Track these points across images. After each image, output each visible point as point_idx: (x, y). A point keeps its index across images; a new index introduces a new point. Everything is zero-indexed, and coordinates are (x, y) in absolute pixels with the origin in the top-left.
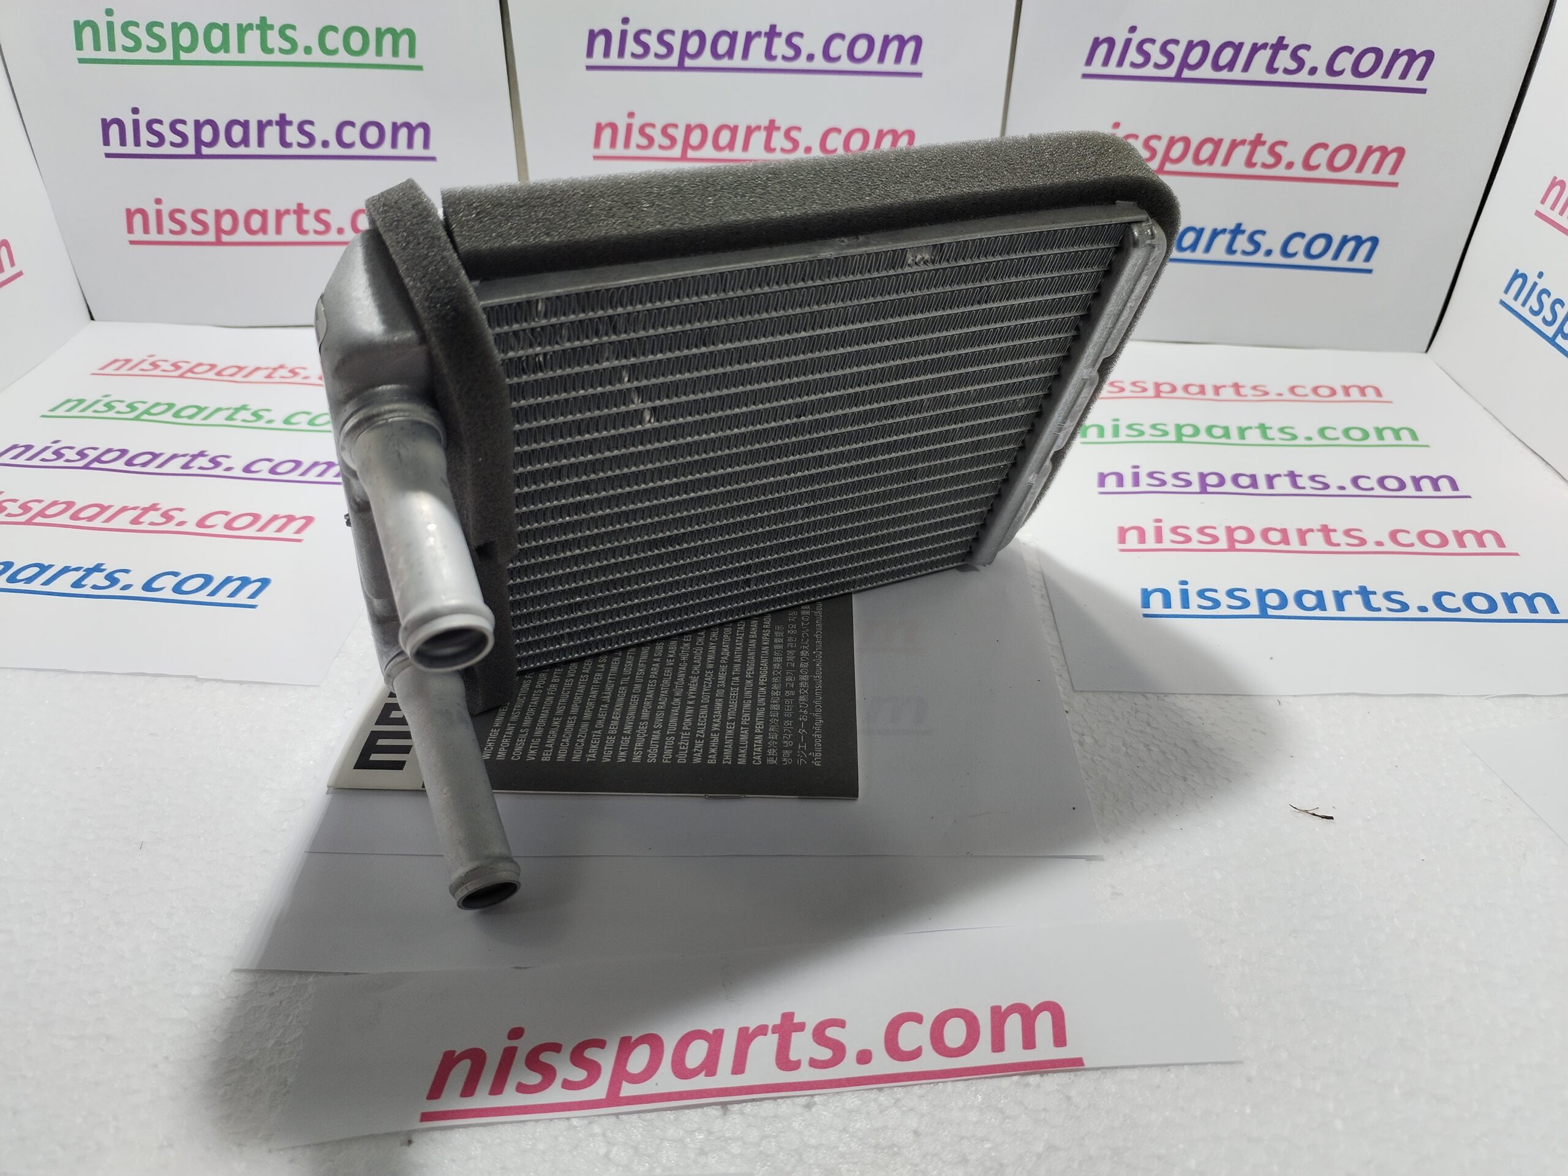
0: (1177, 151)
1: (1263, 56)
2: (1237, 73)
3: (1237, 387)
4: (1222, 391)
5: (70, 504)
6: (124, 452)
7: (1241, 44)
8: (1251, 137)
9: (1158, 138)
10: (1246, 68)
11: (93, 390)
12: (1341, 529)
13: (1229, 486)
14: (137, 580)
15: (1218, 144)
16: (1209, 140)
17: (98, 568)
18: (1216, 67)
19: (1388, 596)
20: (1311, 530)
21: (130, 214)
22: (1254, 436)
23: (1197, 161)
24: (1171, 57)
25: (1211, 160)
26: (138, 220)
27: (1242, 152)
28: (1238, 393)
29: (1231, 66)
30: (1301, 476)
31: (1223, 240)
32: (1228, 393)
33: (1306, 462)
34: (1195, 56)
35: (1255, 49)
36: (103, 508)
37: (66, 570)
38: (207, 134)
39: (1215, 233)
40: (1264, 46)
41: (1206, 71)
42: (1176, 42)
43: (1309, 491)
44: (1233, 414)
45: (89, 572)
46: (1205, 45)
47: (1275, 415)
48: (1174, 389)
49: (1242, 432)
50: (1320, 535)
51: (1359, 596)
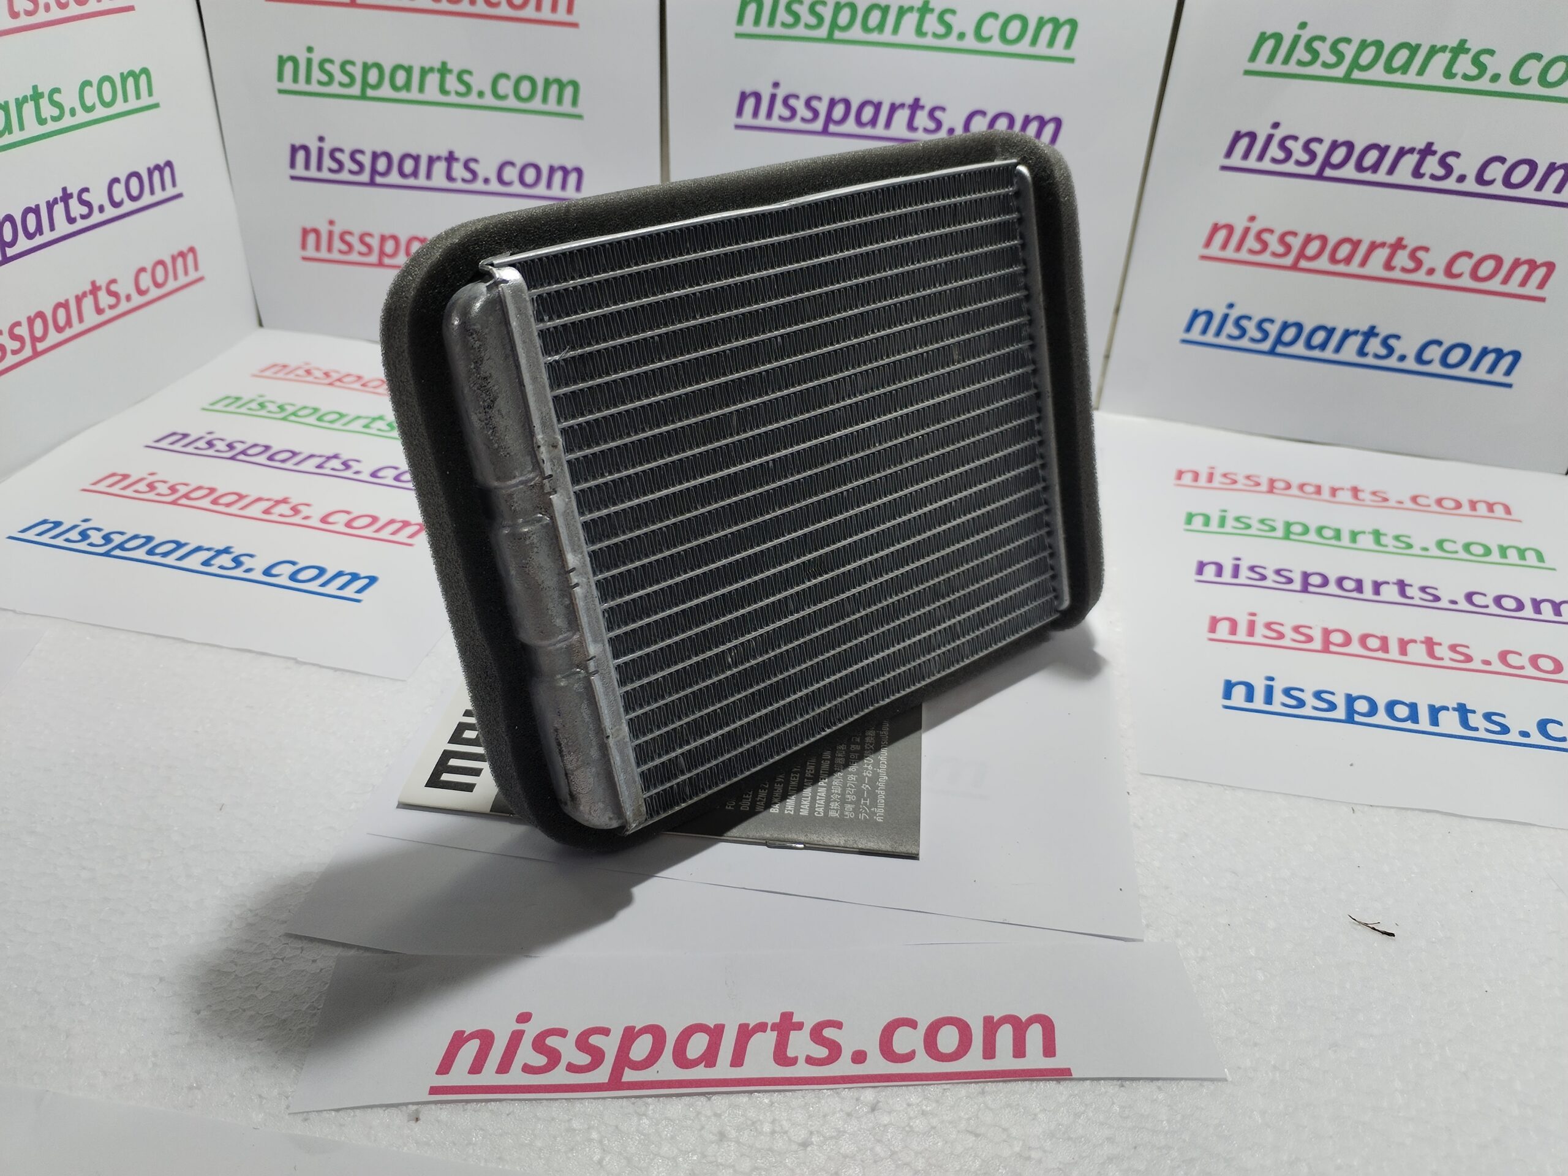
0: (1313, 248)
1: (1410, 161)
2: (1381, 176)
3: (1355, 491)
4: (1339, 493)
5: (212, 490)
6: (267, 448)
7: (1387, 148)
8: (1392, 240)
9: (1294, 234)
10: (1391, 171)
11: (250, 389)
12: (1447, 643)
13: (1332, 588)
14: (259, 565)
15: (1356, 244)
16: (1347, 240)
17: (227, 551)
18: (1360, 167)
19: (1488, 717)
20: (1414, 641)
21: (305, 232)
22: (1366, 541)
23: (1333, 260)
24: (1313, 156)
25: (1348, 260)
26: (311, 238)
27: (1381, 254)
28: (1356, 496)
29: (1375, 168)
30: (1411, 586)
31: (1354, 342)
32: (1345, 496)
33: (1417, 573)
34: (1338, 156)
35: (1402, 153)
36: (241, 497)
37: (199, 549)
38: (382, 164)
39: (1347, 334)
40: (1411, 151)
41: (1349, 171)
42: (1320, 141)
43: (1417, 601)
44: (1346, 517)
45: (219, 553)
46: (1350, 146)
47: (1391, 522)
48: (1289, 486)
49: (1354, 536)
50: (1423, 647)
51: (1457, 713)
